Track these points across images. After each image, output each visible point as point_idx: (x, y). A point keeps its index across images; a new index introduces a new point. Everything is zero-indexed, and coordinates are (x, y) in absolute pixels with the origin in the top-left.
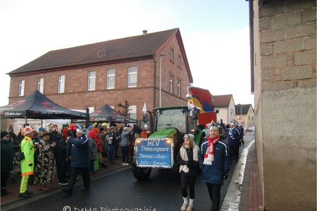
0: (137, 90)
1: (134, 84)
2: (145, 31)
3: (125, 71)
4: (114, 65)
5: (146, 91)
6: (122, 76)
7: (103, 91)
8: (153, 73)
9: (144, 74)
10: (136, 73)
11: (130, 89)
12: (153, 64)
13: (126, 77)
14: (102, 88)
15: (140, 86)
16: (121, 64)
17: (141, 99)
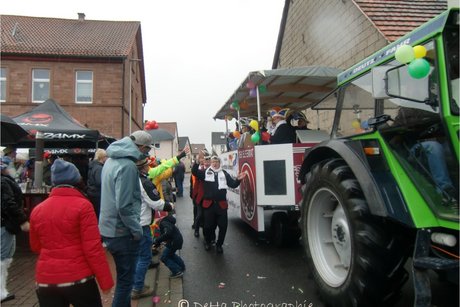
0: (95, 109)
1: (86, 99)
2: (82, 15)
3: (69, 76)
4: (48, 64)
5: (109, 111)
6: (64, 85)
7: (24, 105)
8: (121, 86)
9: (105, 85)
10: (91, 81)
11: (79, 105)
12: (120, 71)
13: (72, 86)
14: (23, 100)
15: (99, 102)
16: (62, 64)
17: (101, 122)
